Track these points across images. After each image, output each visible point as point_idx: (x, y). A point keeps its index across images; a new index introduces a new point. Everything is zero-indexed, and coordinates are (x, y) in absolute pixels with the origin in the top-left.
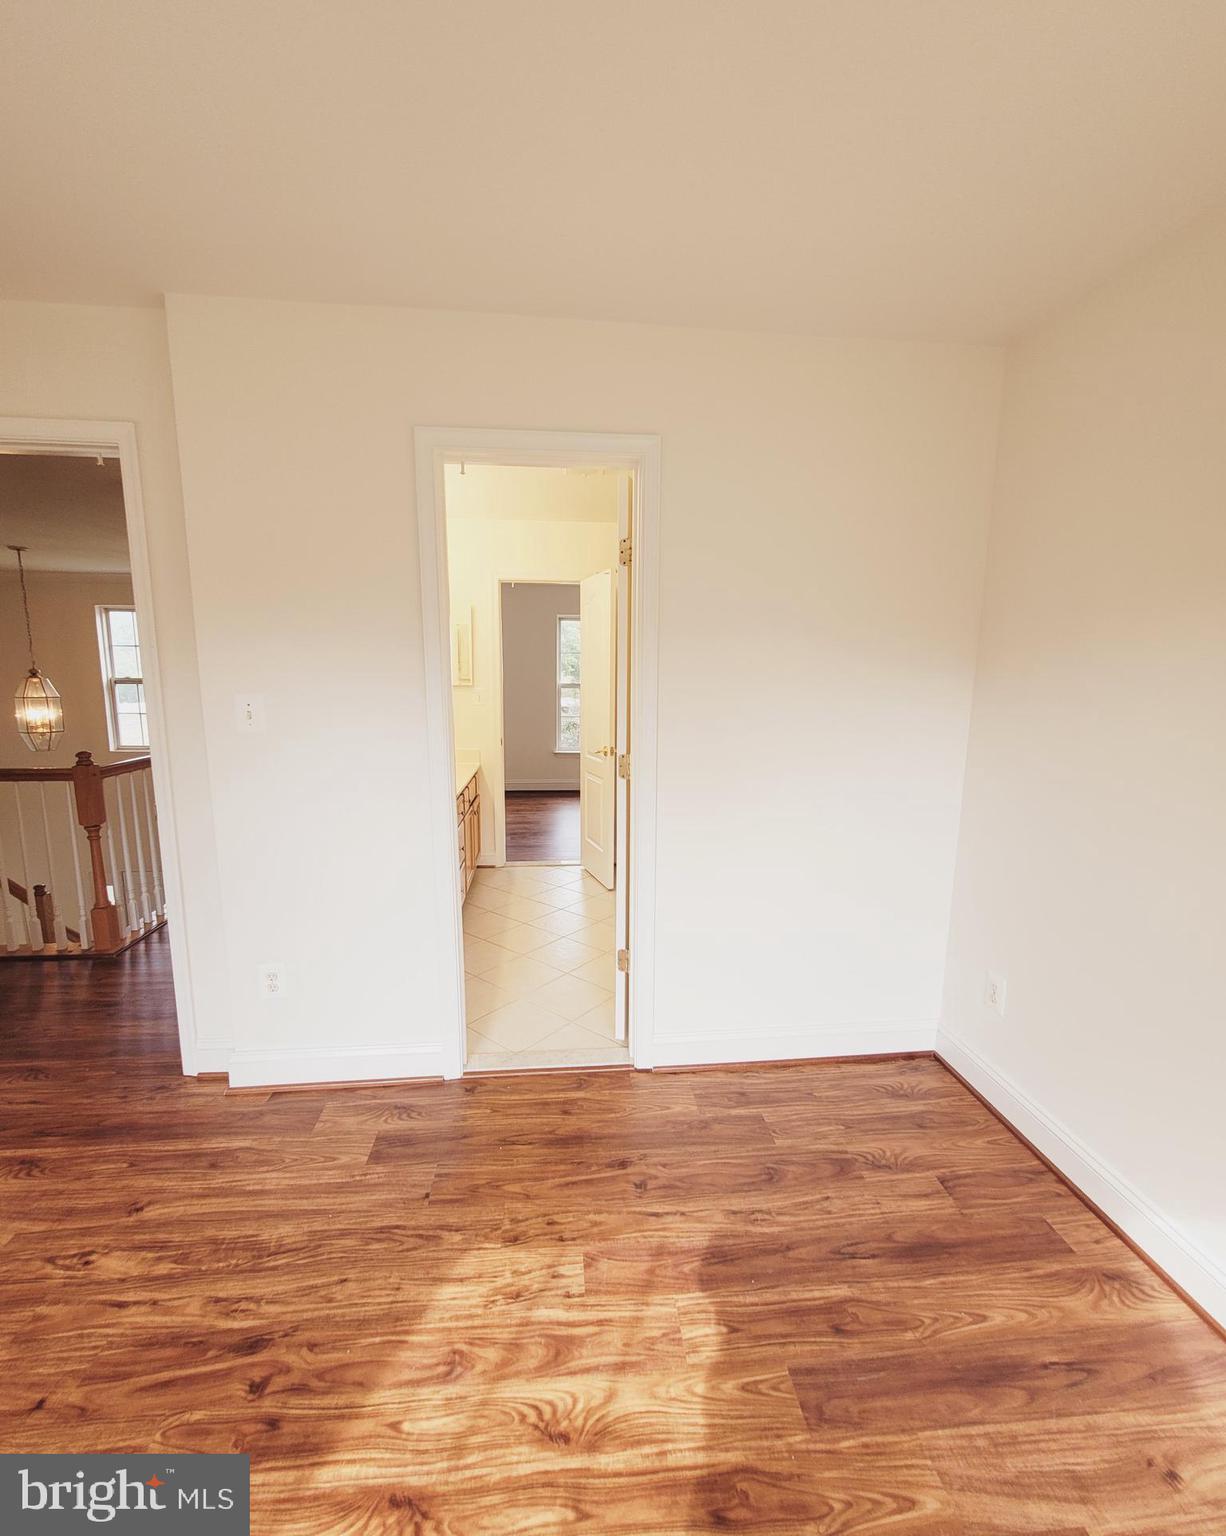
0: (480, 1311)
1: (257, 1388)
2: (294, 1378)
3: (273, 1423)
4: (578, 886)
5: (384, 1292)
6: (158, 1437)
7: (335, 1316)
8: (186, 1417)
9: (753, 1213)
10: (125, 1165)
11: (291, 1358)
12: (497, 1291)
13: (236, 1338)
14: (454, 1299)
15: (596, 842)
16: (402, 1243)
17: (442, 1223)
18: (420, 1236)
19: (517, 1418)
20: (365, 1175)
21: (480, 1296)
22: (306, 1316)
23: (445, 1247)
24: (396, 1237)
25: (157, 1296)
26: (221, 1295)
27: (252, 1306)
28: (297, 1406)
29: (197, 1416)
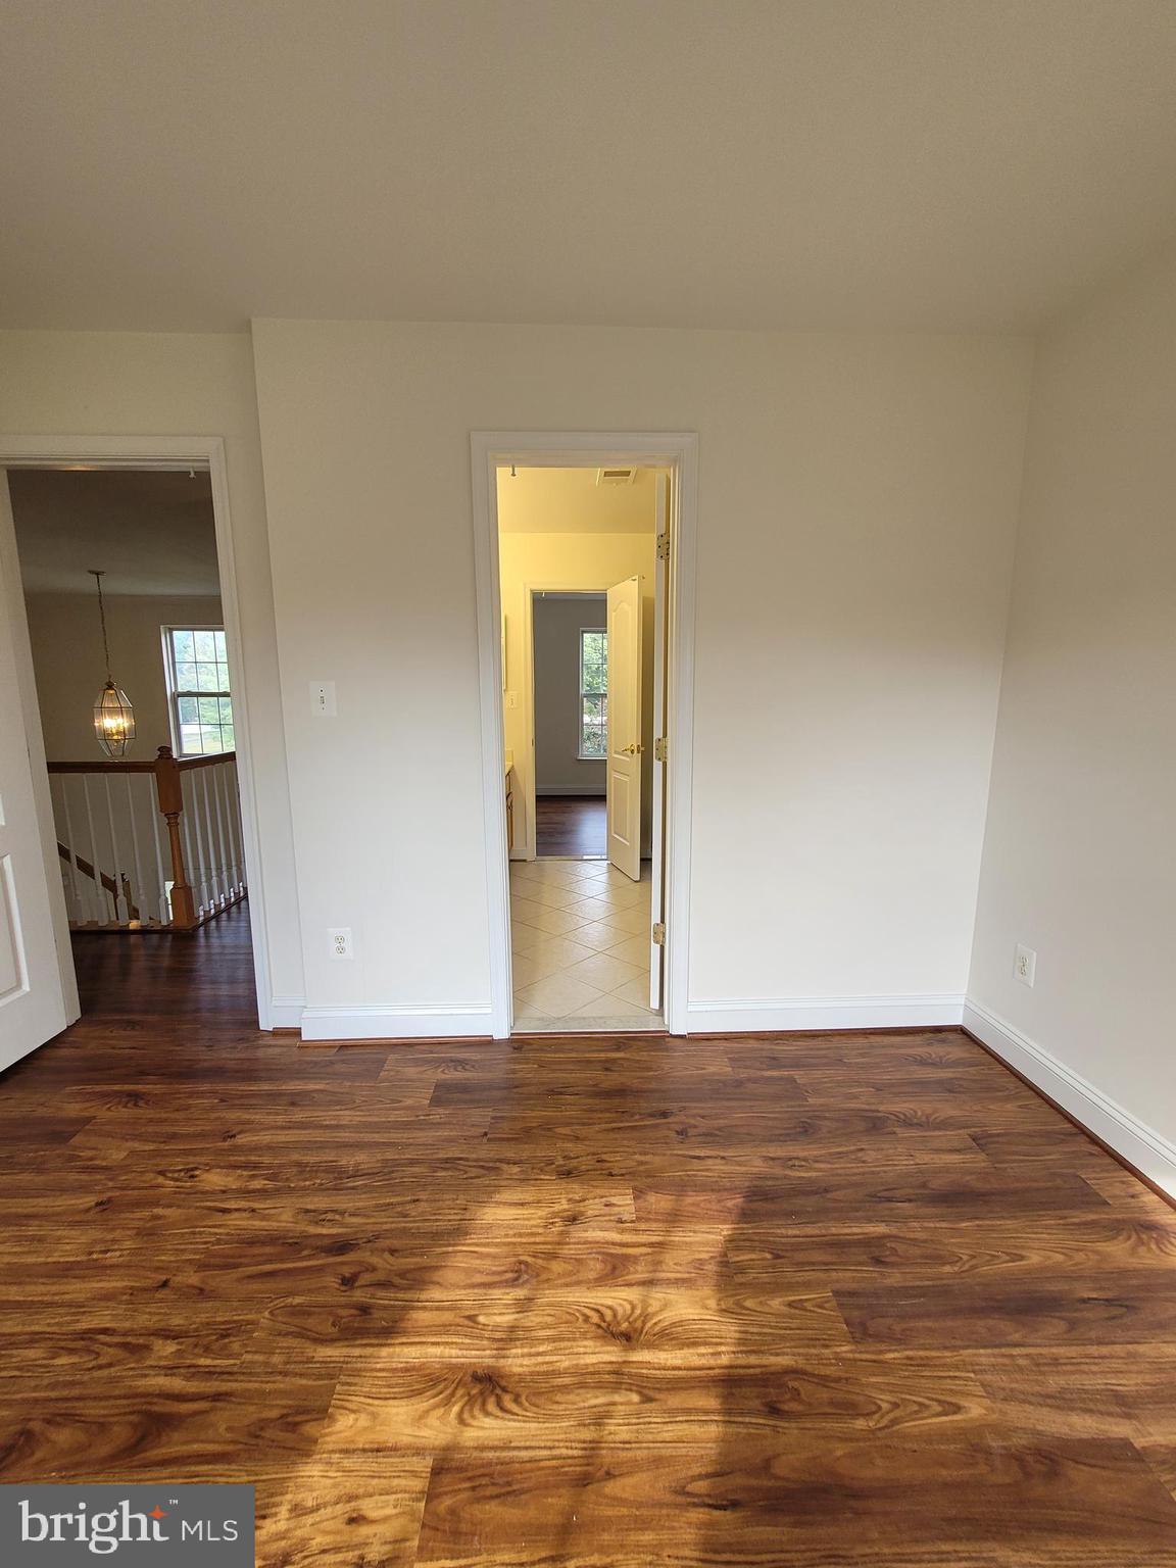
0: (541, 1230)
1: (348, 1282)
2: (380, 1276)
3: (364, 1310)
4: (604, 878)
5: (453, 1211)
6: (266, 1314)
7: (411, 1229)
8: (290, 1300)
9: (790, 1159)
10: (216, 1101)
11: (375, 1260)
12: (555, 1215)
13: (326, 1241)
14: (517, 1219)
15: (622, 837)
16: (466, 1172)
17: (502, 1157)
18: (482, 1167)
19: (581, 1318)
20: (429, 1115)
21: (540, 1218)
22: (385, 1227)
23: (504, 1177)
24: (461, 1167)
25: (256, 1205)
26: (309, 1207)
27: (337, 1217)
28: (383, 1298)
29: (298, 1300)
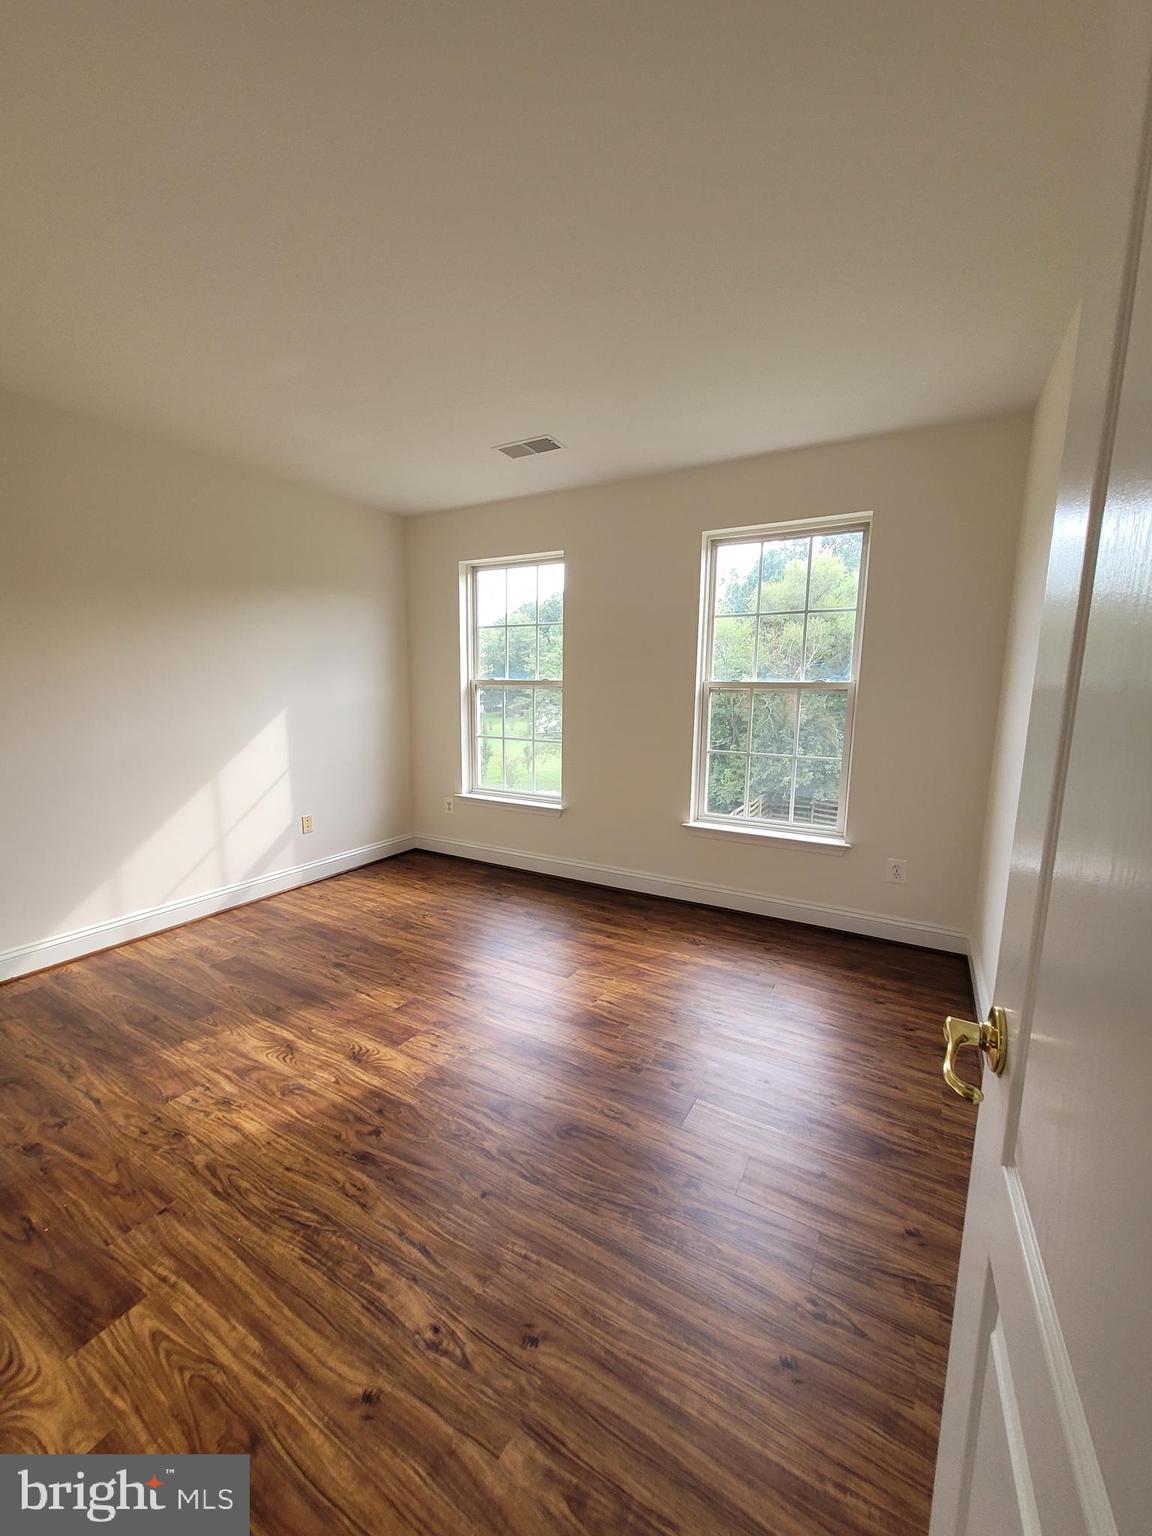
0: (251, 1106)
1: (377, 1133)
2: (359, 1127)
3: (380, 1112)
6: (431, 1137)
8: (414, 1138)
11: (352, 1137)
13: (372, 1168)
14: (252, 1119)
22: (325, 1158)
28: (366, 1113)
29: (410, 1136)
